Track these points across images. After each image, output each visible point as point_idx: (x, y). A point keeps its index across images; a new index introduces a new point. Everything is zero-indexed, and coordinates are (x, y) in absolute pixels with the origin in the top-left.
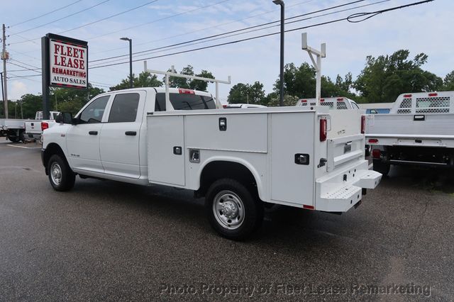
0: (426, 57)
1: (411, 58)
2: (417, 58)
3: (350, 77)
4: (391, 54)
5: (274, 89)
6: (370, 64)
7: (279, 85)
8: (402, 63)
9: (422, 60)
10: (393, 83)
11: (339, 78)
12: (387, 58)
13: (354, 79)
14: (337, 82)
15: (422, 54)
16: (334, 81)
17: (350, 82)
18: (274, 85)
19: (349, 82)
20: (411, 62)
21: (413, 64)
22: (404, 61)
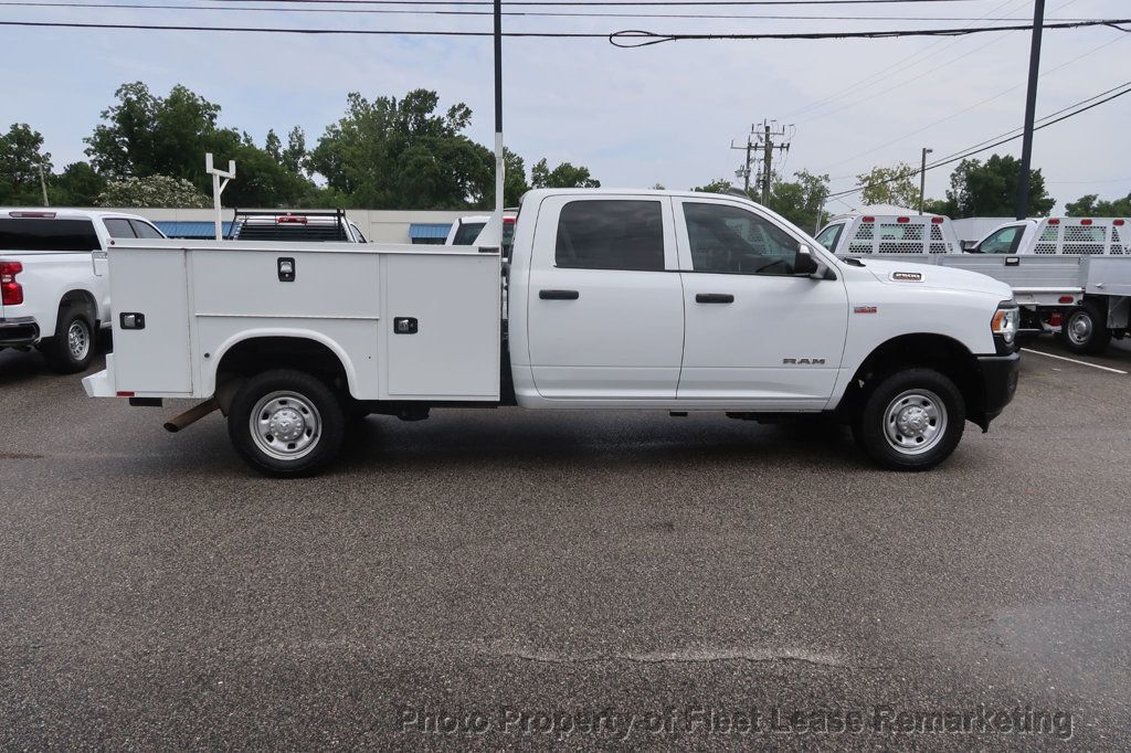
0: (468, 113)
1: (440, 111)
2: (452, 114)
3: (300, 138)
4: (401, 96)
5: (87, 152)
6: (356, 115)
7: (104, 141)
8: (424, 121)
9: (461, 118)
10: (420, 166)
11: (272, 138)
12: (394, 105)
13: (311, 145)
14: (268, 147)
15: (462, 106)
16: (260, 144)
17: (301, 152)
18: (88, 140)
19: (297, 152)
20: (440, 121)
21: (445, 125)
22: (428, 116)
